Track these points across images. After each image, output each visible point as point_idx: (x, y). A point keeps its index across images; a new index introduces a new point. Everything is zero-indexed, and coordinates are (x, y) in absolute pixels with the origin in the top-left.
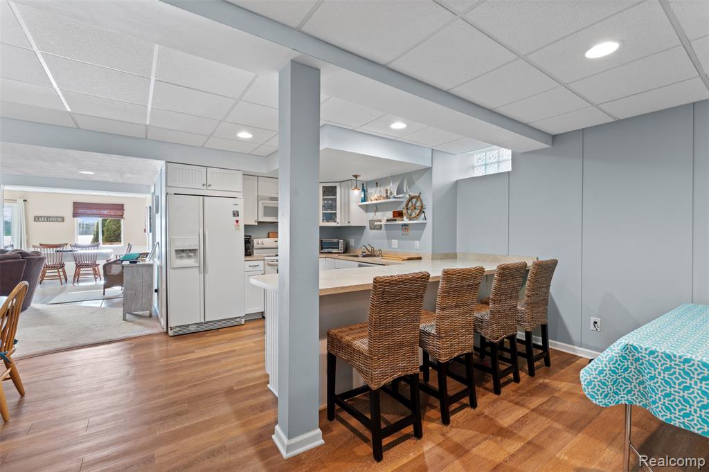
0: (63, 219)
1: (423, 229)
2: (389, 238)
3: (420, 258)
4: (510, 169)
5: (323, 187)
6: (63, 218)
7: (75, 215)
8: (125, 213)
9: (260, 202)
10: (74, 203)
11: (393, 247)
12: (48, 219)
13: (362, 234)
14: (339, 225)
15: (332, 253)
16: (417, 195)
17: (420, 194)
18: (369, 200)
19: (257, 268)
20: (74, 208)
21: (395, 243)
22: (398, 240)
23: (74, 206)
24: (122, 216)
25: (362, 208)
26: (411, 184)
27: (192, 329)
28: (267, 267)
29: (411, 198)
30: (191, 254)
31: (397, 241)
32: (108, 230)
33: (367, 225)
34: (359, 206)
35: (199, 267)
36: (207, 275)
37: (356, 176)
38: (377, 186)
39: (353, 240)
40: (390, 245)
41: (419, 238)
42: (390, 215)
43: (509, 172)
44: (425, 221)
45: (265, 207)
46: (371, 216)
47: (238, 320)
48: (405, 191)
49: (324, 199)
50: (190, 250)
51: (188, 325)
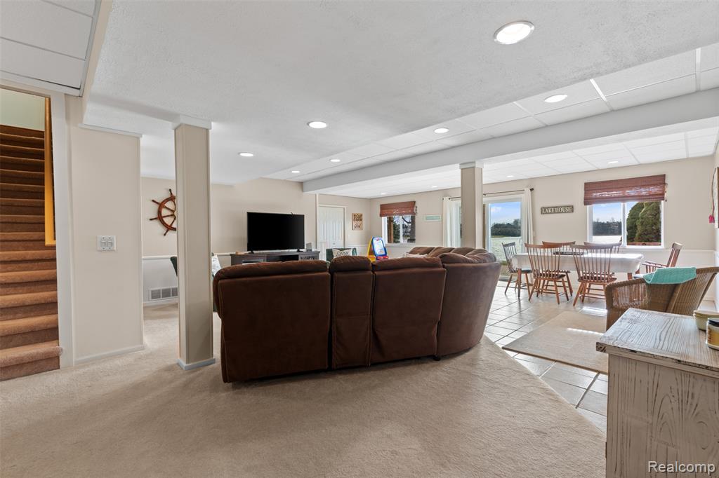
0: (572, 209)
6: (573, 207)
7: (587, 202)
8: (667, 189)
10: (586, 184)
12: (555, 210)
20: (585, 190)
23: (585, 188)
24: (661, 196)
32: (642, 223)
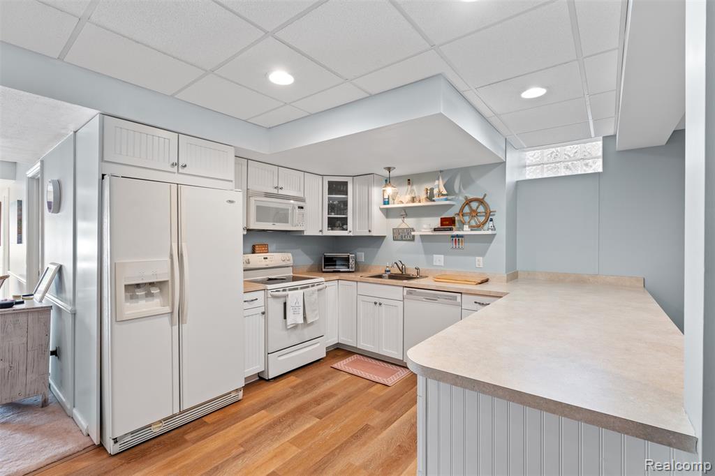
1: (491, 242)
2: (429, 252)
3: (487, 281)
4: (600, 170)
5: (329, 183)
9: (252, 200)
11: (435, 264)
13: (379, 247)
14: (351, 234)
15: (339, 272)
16: (481, 197)
17: (485, 195)
18: (396, 201)
19: (255, 304)
21: (439, 259)
22: (443, 254)
25: (383, 212)
26: (467, 182)
27: (157, 430)
28: (271, 301)
29: (468, 202)
30: (155, 291)
31: (442, 256)
33: (390, 235)
34: (381, 209)
35: (172, 313)
36: (185, 327)
37: (389, 169)
38: (409, 184)
39: (363, 254)
40: (430, 262)
41: (483, 254)
42: (436, 222)
43: (599, 173)
44: (494, 232)
45: (258, 208)
46: (397, 223)
47: (233, 395)
48: (457, 190)
49: (329, 199)
50: (152, 284)
51: (150, 426)
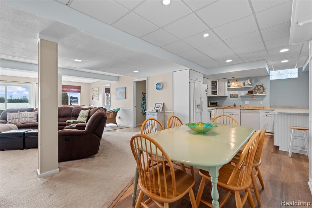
1: (265, 97)
5: (212, 81)
14: (218, 96)
16: (261, 85)
18: (231, 86)
25: (227, 90)
26: (257, 81)
29: (257, 86)
31: (248, 102)
33: (229, 96)
37: (233, 77)
38: (237, 81)
40: (244, 103)
41: (262, 101)
43: (297, 78)
44: (266, 94)
46: (232, 92)
49: (212, 86)
